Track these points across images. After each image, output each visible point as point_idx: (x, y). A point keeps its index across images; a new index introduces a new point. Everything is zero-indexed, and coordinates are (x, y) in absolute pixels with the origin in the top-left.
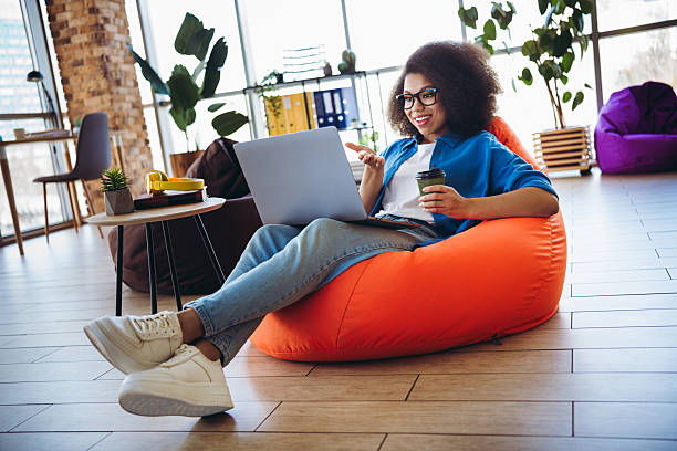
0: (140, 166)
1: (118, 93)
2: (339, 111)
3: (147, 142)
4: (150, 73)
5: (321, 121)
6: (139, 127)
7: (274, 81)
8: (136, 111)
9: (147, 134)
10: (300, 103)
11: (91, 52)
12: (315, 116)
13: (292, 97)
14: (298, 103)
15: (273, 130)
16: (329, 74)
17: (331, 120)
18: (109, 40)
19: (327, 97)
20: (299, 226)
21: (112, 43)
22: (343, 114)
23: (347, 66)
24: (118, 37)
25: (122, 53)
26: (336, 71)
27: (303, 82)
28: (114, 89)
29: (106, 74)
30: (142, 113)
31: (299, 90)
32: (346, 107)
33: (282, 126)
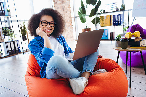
0: (70, 31)
1: (66, 15)
2: (119, 20)
3: (72, 26)
5: (114, 23)
6: (71, 22)
7: (103, 12)
8: (70, 19)
9: (72, 24)
10: (109, 18)
11: (61, 5)
12: (113, 21)
13: (107, 16)
14: (108, 18)
16: (117, 10)
17: (117, 22)
18: (65, 2)
19: (116, 16)
21: (66, 3)
22: (120, 21)
23: (123, 8)
24: (67, 2)
25: (68, 5)
26: (119, 10)
27: (110, 12)
28: (65, 14)
29: (64, 10)
31: (109, 14)
32: (121, 19)
33: (104, 23)
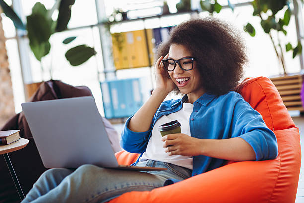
3: (9, 71)
4: (10, 12)
7: (119, 17)
9: (8, 64)
10: (141, 39)
13: (134, 33)
14: (139, 39)
15: (118, 63)
16: (166, 12)
20: (71, 168)
23: (184, 5)
26: (173, 10)
27: (143, 19)
30: (5, 45)
31: (139, 26)
33: (125, 58)
